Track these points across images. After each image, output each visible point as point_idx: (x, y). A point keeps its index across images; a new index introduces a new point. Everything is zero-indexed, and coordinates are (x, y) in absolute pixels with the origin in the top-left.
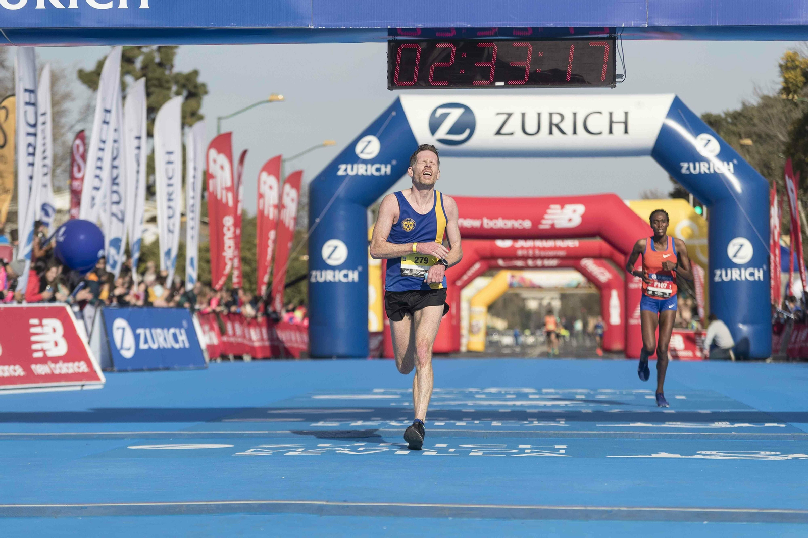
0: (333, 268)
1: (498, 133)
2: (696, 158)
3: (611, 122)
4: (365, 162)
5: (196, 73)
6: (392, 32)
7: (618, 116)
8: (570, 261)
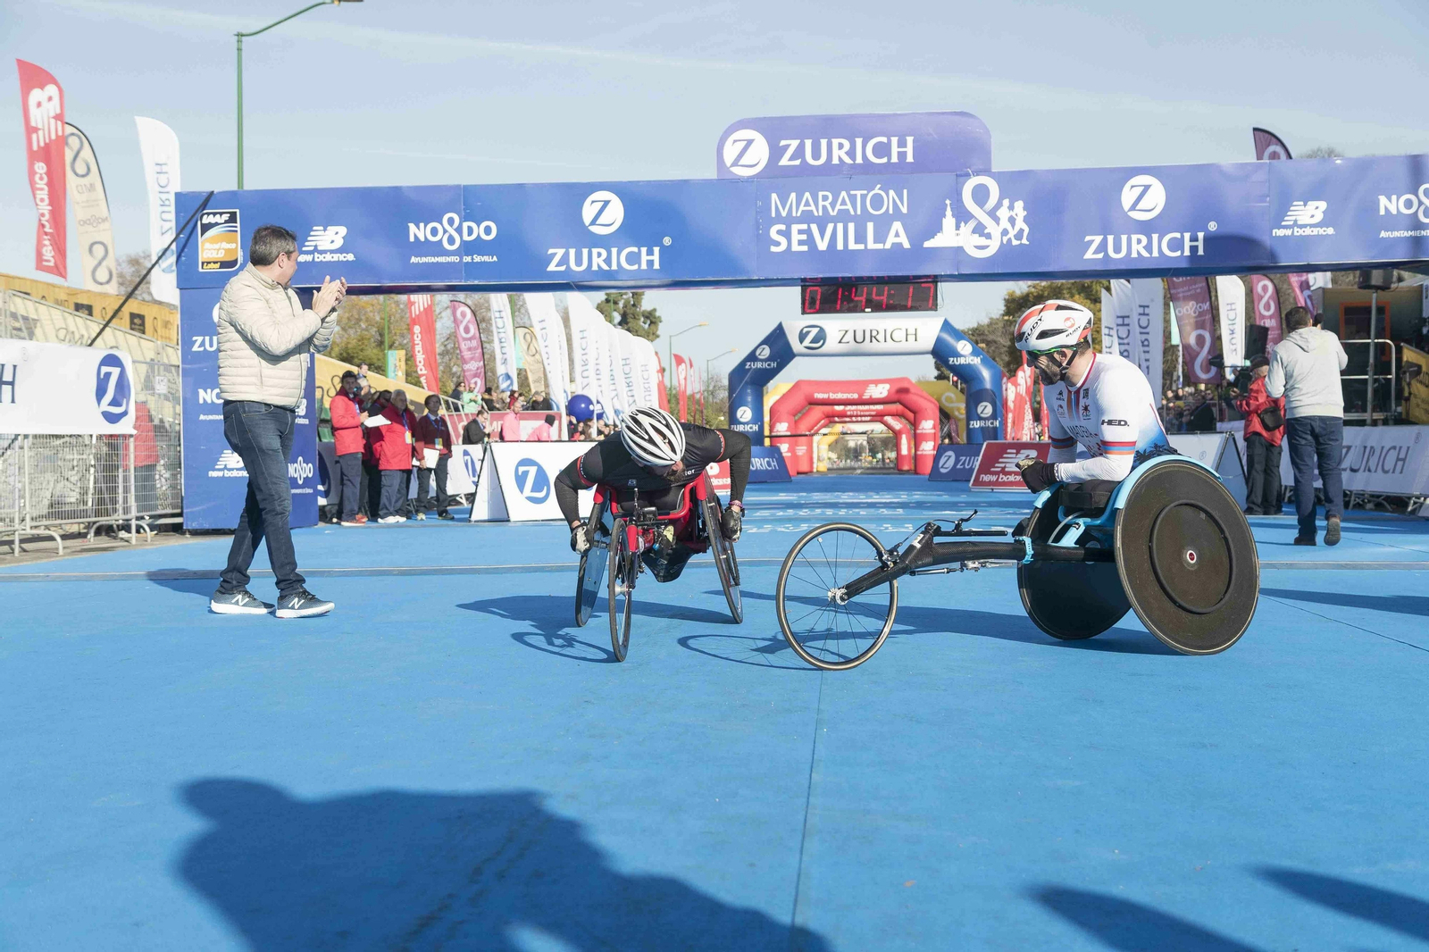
0: (744, 424)
1: (840, 342)
2: (958, 355)
3: (907, 335)
4: (762, 361)
5: (655, 310)
6: (804, 280)
7: (911, 331)
8: (878, 418)
